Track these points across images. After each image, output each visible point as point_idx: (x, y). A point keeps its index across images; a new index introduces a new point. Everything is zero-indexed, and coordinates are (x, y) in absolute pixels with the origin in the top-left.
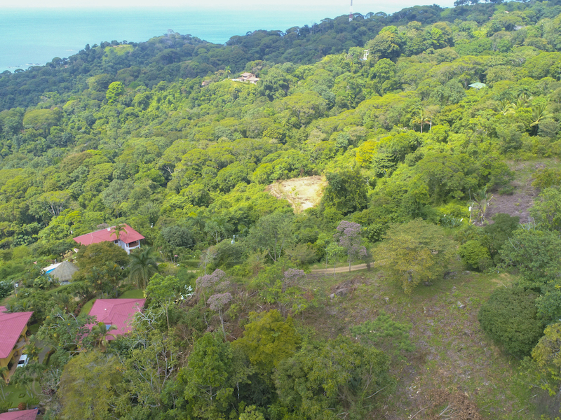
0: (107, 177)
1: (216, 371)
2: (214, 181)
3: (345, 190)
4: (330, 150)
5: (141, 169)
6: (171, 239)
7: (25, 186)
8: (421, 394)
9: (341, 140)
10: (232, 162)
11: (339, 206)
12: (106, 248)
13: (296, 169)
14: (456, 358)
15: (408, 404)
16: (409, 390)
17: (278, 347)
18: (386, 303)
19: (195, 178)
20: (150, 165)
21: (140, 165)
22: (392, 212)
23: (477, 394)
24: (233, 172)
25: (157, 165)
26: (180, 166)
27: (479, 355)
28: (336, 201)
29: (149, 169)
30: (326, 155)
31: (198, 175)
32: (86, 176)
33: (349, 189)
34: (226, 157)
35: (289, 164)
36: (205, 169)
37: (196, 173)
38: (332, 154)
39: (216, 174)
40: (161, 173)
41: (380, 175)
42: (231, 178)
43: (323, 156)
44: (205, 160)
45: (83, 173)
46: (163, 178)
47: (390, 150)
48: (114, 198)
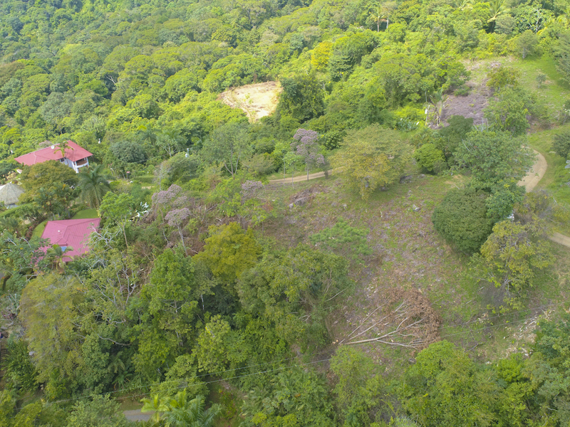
0: (44, 90)
1: (179, 286)
2: (162, 90)
3: (301, 96)
4: (284, 53)
5: (80, 80)
6: (122, 155)
8: (378, 293)
9: (295, 42)
10: (180, 69)
11: (296, 113)
12: (51, 167)
13: (249, 74)
14: (410, 258)
15: (366, 303)
16: (367, 290)
17: (240, 259)
18: (344, 210)
19: (142, 87)
20: (91, 75)
21: (79, 74)
22: (348, 118)
23: (429, 290)
24: (182, 80)
25: (99, 75)
26: (123, 75)
27: (432, 254)
28: (292, 108)
29: (90, 80)
30: (280, 58)
31: (145, 84)
32: (20, 90)
33: (305, 95)
34: (173, 64)
35: (242, 70)
36: (151, 78)
37: (142, 83)
38: (287, 58)
39: (163, 83)
40: (103, 83)
41: (336, 79)
42: (181, 86)
43: (277, 60)
44: (151, 68)
45: (16, 86)
46: (106, 89)
47: (346, 51)
48: (54, 112)
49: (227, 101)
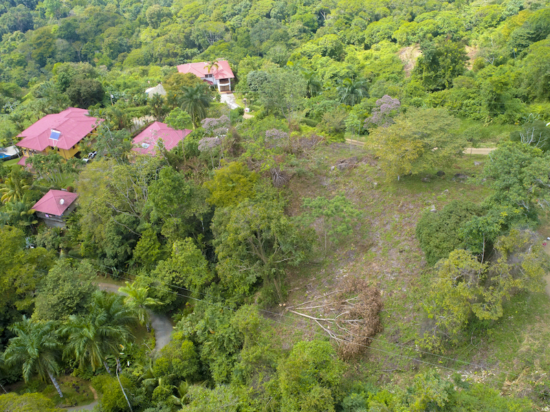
0: (265, 14)
2: (361, 34)
4: (493, 18)
5: (298, 11)
7: (197, 13)
9: (511, 7)
10: (385, 16)
13: (443, 33)
19: (344, 28)
20: (308, 8)
21: (299, 6)
24: (382, 28)
25: (315, 9)
26: (334, 13)
29: (306, 12)
30: (486, 22)
31: (348, 25)
32: (248, 11)
34: (380, 10)
35: (438, 27)
36: (356, 20)
37: (346, 23)
38: (494, 23)
39: (365, 27)
40: (316, 18)
42: (378, 34)
43: (483, 23)
44: (360, 10)
45: (245, 7)
46: (316, 24)
48: (259, 36)
49: (405, 56)
